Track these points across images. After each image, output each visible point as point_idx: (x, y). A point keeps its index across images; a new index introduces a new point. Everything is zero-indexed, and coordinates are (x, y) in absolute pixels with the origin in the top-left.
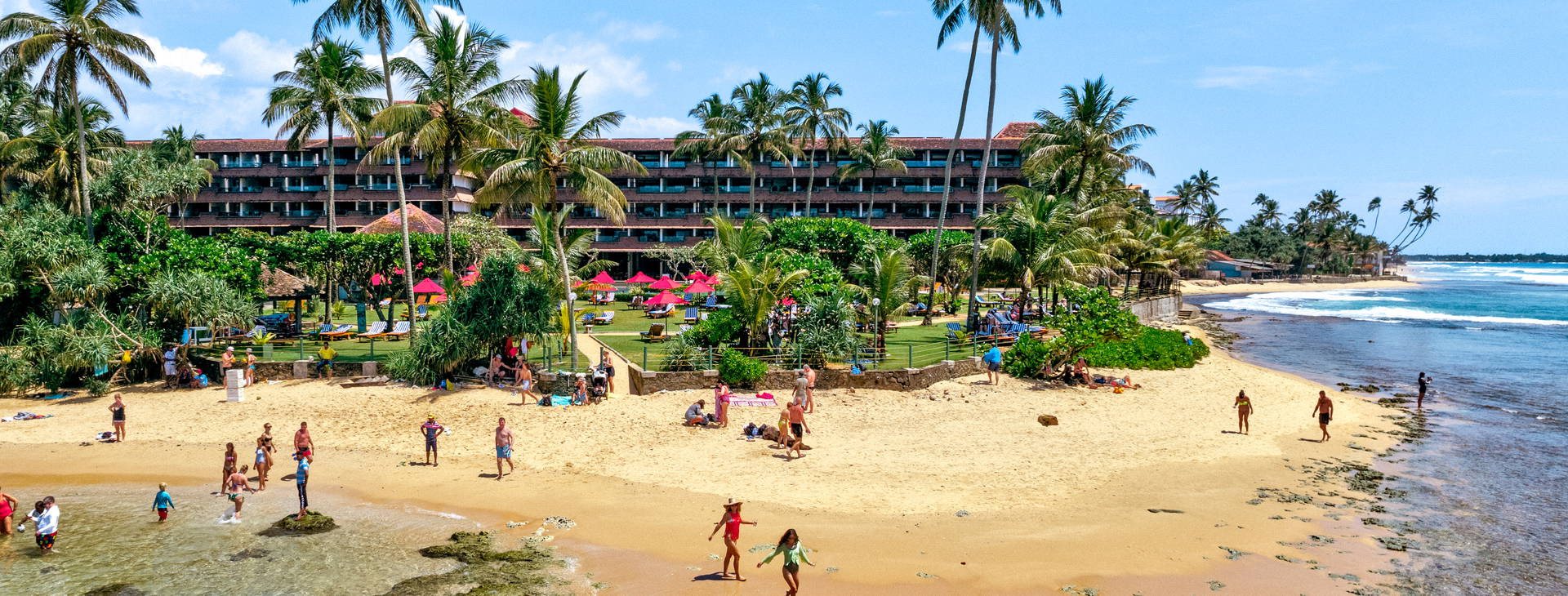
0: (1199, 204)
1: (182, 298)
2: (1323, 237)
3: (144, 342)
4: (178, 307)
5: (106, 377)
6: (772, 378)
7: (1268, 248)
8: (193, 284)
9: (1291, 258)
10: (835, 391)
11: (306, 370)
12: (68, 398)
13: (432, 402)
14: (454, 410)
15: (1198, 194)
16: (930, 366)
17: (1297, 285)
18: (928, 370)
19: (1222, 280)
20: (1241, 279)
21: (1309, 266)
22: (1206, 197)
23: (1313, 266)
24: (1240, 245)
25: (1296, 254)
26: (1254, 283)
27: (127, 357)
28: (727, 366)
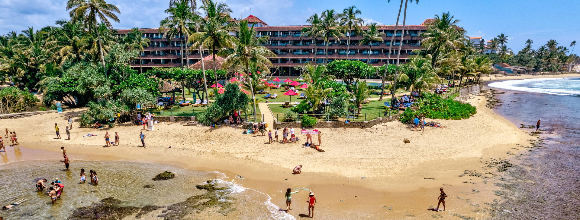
0: (499, 46)
1: (133, 97)
2: (549, 57)
3: (125, 110)
4: (132, 100)
5: (113, 122)
6: (319, 124)
7: (526, 62)
8: (136, 92)
9: (533, 66)
10: (339, 129)
11: (173, 119)
12: (103, 128)
13: (210, 132)
14: (216, 135)
15: (500, 43)
16: (373, 120)
17: (534, 76)
18: (372, 121)
19: (505, 74)
20: (512, 74)
21: (540, 69)
22: (502, 44)
23: (542, 69)
24: (515, 61)
25: (536, 64)
26: (517, 75)
27: (119, 115)
28: (304, 120)
